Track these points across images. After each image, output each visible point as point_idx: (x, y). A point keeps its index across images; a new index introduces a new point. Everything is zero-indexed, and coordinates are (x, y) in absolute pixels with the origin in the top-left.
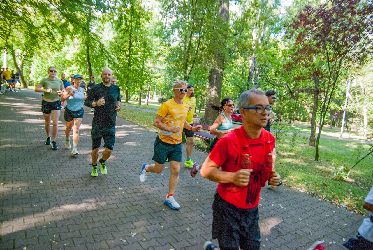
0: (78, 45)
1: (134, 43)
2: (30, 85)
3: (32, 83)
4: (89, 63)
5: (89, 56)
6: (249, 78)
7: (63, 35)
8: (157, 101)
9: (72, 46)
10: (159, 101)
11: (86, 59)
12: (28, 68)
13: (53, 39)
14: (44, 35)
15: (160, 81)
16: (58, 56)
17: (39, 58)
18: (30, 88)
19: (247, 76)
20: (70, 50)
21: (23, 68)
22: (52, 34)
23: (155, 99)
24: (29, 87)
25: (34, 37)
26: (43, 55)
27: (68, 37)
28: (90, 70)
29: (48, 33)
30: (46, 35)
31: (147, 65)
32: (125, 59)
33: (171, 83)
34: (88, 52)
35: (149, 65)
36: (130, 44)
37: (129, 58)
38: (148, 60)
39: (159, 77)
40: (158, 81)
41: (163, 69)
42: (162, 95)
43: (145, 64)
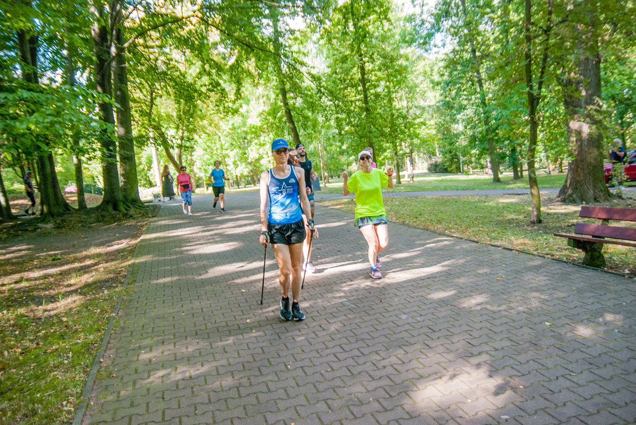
0: (263, 97)
1: (368, 66)
2: (198, 186)
3: (201, 181)
4: (293, 123)
5: (289, 110)
7: (239, 83)
8: (426, 171)
9: (254, 101)
10: (429, 169)
11: (284, 119)
12: (189, 157)
14: (204, 89)
15: (428, 129)
16: (233, 124)
17: (204, 136)
18: (199, 193)
20: (252, 110)
21: (183, 161)
22: (218, 84)
23: (421, 167)
24: (198, 191)
25: (189, 99)
27: (247, 83)
31: (397, 104)
32: (358, 100)
33: (448, 129)
34: (286, 104)
35: (400, 104)
36: (362, 68)
37: (366, 97)
38: (399, 95)
39: (424, 124)
40: (423, 132)
41: (429, 106)
42: (430, 157)
43: (394, 104)
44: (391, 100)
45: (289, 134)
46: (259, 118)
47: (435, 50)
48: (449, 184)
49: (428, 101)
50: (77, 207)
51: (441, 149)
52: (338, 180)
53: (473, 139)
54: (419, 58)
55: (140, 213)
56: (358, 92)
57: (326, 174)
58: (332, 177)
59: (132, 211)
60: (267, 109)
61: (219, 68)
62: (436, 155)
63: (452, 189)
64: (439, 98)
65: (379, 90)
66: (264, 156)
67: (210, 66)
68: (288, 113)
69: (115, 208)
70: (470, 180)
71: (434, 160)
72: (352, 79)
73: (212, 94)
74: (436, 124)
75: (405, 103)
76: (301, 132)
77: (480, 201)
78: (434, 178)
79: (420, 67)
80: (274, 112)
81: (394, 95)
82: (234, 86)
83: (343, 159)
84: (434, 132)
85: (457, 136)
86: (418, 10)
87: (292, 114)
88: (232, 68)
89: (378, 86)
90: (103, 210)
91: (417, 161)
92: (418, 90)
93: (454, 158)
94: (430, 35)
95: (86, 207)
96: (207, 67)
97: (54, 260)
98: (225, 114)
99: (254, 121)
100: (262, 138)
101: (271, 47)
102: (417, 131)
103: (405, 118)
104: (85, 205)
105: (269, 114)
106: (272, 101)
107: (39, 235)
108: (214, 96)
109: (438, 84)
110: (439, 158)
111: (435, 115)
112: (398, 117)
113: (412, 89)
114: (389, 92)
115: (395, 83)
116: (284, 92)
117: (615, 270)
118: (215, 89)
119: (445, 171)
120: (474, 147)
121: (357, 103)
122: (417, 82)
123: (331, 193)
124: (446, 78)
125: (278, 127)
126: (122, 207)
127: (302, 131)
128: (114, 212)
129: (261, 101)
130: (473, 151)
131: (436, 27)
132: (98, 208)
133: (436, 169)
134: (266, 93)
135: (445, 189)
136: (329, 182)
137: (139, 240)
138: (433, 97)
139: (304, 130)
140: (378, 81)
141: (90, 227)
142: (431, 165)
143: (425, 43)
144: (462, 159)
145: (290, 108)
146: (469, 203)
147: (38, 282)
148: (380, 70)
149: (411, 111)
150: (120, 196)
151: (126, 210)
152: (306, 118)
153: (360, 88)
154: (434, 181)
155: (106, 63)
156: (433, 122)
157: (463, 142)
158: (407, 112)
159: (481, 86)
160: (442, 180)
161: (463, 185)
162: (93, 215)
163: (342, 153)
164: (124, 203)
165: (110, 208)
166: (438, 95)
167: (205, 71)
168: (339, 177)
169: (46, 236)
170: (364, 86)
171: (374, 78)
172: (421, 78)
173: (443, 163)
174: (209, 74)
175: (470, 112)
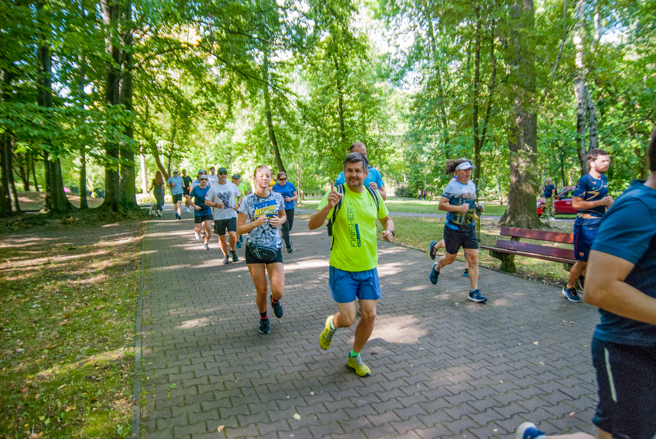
0: (248, 117)
1: (346, 98)
4: (275, 143)
5: (273, 132)
6: (579, 127)
7: (230, 103)
8: (393, 195)
9: (240, 120)
10: (396, 193)
11: (268, 139)
13: (215, 113)
14: (200, 108)
15: (397, 157)
19: (575, 124)
20: (238, 128)
25: (185, 115)
26: (198, 143)
27: (238, 104)
28: (278, 154)
29: (207, 104)
30: (204, 109)
31: (370, 133)
32: (335, 127)
33: (414, 158)
34: (270, 126)
35: (373, 132)
36: (341, 100)
37: (342, 125)
38: (371, 124)
39: (393, 151)
40: (392, 159)
41: (399, 136)
42: (398, 182)
43: (367, 132)
44: (365, 129)
45: (271, 153)
46: (245, 137)
47: (406, 85)
48: (412, 207)
49: (398, 131)
50: (79, 207)
51: (408, 176)
52: (313, 197)
53: (437, 168)
54: (391, 91)
55: (137, 215)
56: (335, 120)
57: (302, 192)
58: (307, 195)
59: (130, 213)
60: (252, 128)
61: (214, 90)
62: (403, 181)
63: (413, 211)
64: (407, 129)
65: (354, 119)
66: (246, 171)
67: (207, 88)
68: (272, 134)
69: (115, 208)
70: (431, 205)
71: (400, 186)
72: (331, 108)
73: (206, 113)
74: (404, 152)
75: (377, 132)
76: (282, 152)
77: (434, 223)
78: (400, 202)
79: (392, 100)
80: (258, 132)
81: (367, 125)
82: (226, 107)
83: (319, 179)
84: (402, 159)
85: (422, 165)
86: (393, 50)
87: (276, 136)
88: (225, 89)
89: (353, 115)
90: (104, 210)
91: (385, 185)
92: (389, 121)
93: (419, 185)
94: (403, 73)
95: (87, 207)
96: (204, 89)
97: (70, 249)
98: (217, 131)
99: (239, 138)
100: (245, 155)
101: (261, 75)
102: (387, 158)
103: (376, 145)
104: (87, 205)
105: (255, 134)
106: (257, 121)
107: (48, 229)
108: (208, 115)
109: (407, 117)
110: (405, 184)
111: (404, 144)
112: (370, 144)
113: (384, 121)
114: (363, 121)
115: (369, 114)
116: (269, 116)
117: (521, 275)
118: (210, 109)
119: (410, 196)
120: (437, 176)
121: (334, 130)
122: (389, 113)
123: (307, 208)
124: (414, 113)
125: (262, 146)
126: (121, 209)
127: (283, 150)
128: (114, 213)
129: (247, 121)
130: (436, 180)
131: (409, 66)
132: (100, 208)
133: (401, 193)
134: (252, 113)
135: (407, 211)
136: (304, 199)
137: (142, 237)
138: (403, 129)
139: (286, 149)
140: (353, 110)
141: (93, 225)
142: (399, 189)
143: (396, 80)
144: (427, 186)
145: (274, 129)
146: (425, 223)
147: (63, 265)
148: (355, 101)
149: (382, 140)
150: (119, 198)
151: (125, 212)
152: (289, 139)
153: (337, 116)
154: (400, 204)
155: (116, 80)
156: (401, 150)
157: (427, 171)
158: (379, 140)
159: (445, 122)
160: (407, 204)
161: (424, 209)
162: (95, 214)
163: (317, 173)
164: (122, 205)
165: (110, 209)
166: (407, 126)
167: (202, 92)
168: (313, 195)
169: (54, 230)
170: (341, 114)
171: (350, 108)
172: (393, 110)
173: (409, 189)
174: (205, 95)
175: (433, 145)
